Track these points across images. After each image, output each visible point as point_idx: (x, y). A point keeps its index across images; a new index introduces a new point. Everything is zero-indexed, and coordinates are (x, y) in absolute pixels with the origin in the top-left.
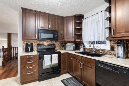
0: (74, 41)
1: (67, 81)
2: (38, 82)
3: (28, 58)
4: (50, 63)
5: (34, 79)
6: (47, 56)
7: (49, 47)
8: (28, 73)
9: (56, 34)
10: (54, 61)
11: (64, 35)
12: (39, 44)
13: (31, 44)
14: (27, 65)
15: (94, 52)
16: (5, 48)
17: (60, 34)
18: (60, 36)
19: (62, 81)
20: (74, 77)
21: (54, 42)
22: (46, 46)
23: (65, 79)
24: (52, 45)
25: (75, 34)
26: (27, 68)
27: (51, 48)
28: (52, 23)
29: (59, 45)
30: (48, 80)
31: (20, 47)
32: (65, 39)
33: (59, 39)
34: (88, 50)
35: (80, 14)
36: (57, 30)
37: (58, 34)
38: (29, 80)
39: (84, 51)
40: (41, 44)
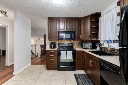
0: (90, 40)
1: (79, 75)
2: (57, 71)
3: (50, 52)
4: (65, 58)
5: (54, 68)
6: (63, 52)
7: (68, 45)
8: (50, 63)
9: (73, 34)
10: (69, 57)
11: (81, 35)
12: (60, 43)
13: (54, 42)
14: (50, 57)
15: (109, 52)
16: (42, 45)
17: (77, 34)
18: (77, 36)
19: (75, 74)
20: (87, 74)
21: (72, 41)
22: (65, 44)
23: (78, 74)
24: (70, 43)
25: (91, 33)
26: (50, 59)
27: (69, 46)
28: (69, 25)
29: (77, 43)
30: (64, 71)
31: (48, 44)
32: (82, 39)
33: (75, 38)
34: (105, 49)
35: (96, 13)
36: (74, 30)
37: (75, 34)
38: (51, 68)
39: (101, 50)
40: (61, 42)
